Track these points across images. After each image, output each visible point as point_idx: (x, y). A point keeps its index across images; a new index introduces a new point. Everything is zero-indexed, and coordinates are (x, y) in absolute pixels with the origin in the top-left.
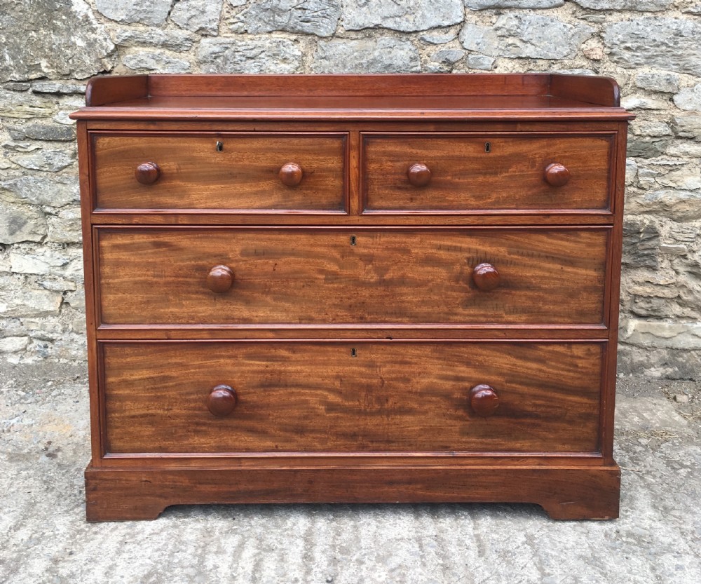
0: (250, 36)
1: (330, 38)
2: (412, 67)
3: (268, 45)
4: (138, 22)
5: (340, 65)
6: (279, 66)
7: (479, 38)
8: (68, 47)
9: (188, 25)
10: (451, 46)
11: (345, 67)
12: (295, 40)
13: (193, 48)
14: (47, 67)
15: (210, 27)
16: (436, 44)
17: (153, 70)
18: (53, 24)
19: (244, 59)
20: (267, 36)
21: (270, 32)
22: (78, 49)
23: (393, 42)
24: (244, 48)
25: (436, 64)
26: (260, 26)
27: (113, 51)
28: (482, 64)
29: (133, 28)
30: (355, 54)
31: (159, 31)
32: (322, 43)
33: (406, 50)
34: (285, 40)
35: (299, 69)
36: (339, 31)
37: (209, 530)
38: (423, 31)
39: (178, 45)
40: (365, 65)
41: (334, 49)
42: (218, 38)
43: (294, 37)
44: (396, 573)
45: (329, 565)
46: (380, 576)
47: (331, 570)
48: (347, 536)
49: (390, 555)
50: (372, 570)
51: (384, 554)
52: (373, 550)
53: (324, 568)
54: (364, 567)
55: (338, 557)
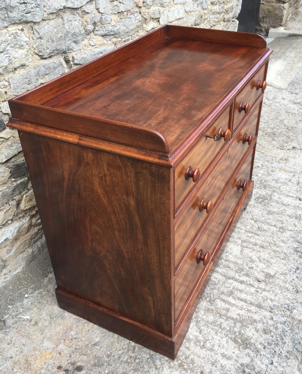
1: (41, 22)
3: (9, 38)
5: (50, 41)
6: (19, 53)
7: (104, 5)
10: (95, 12)
11: (53, 41)
12: (22, 29)
16: (89, 13)
20: (5, 30)
23: (71, 16)
25: (90, 25)
28: (107, 20)
30: (55, 30)
34: (17, 31)
36: (45, 15)
37: (207, 309)
38: (84, 6)
41: (43, 29)
44: (262, 261)
45: (249, 278)
46: (262, 266)
47: (253, 278)
48: (232, 265)
49: (250, 258)
50: (257, 266)
51: (249, 259)
52: (245, 261)
53: (250, 280)
54: (255, 268)
55: (245, 273)
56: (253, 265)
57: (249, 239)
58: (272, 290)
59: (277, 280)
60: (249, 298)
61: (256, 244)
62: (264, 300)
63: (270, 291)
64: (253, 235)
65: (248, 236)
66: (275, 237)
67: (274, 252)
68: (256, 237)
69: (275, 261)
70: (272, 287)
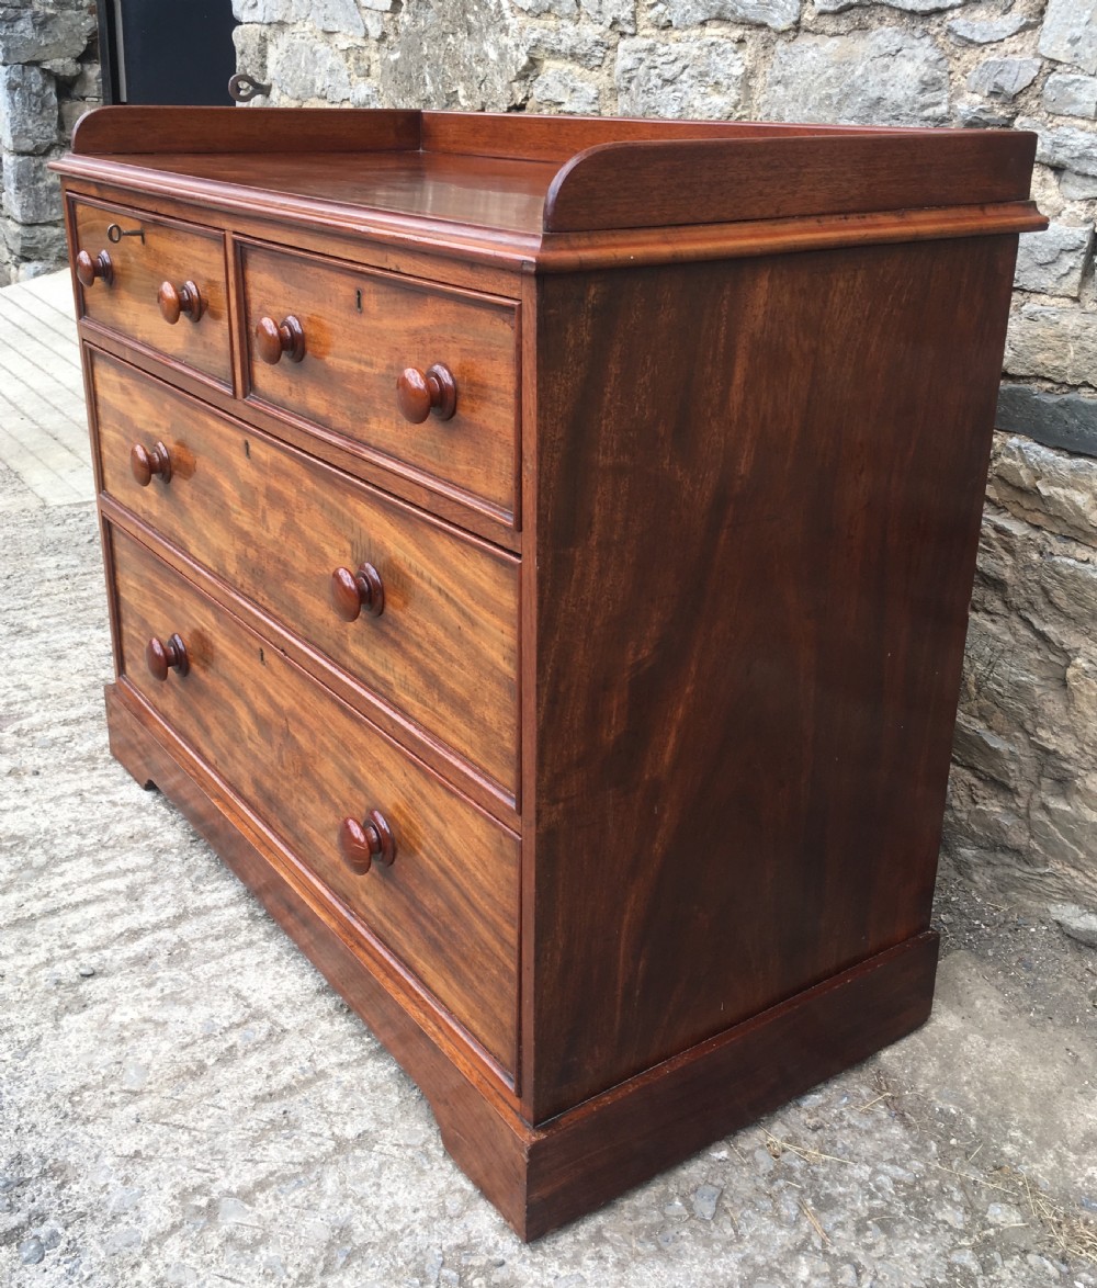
0: (677, 34)
1: (792, 34)
2: (924, 107)
3: (695, 52)
4: (549, 12)
6: (708, 100)
7: (1078, 25)
8: (480, 61)
9: (600, 12)
10: (1011, 47)
12: (741, 41)
13: (607, 61)
14: (464, 97)
15: (622, 16)
16: (980, 45)
17: (560, 103)
18: (468, 21)
19: (660, 82)
20: (695, 32)
21: (703, 24)
22: (491, 65)
23: (898, 39)
24: (663, 59)
25: (977, 98)
26: (688, 11)
27: (525, 68)
28: (1075, 102)
29: (542, 23)
30: (831, 71)
31: (571, 28)
32: (780, 46)
33: (918, 62)
34: (721, 41)
35: (739, 108)
36: (806, 16)
38: (952, 8)
39: (585, 55)
40: (835, 100)
41: (799, 61)
42: (637, 37)
43: (738, 33)
44: (141, 1026)
45: (129, 959)
46: (125, 1014)
47: (115, 965)
48: (218, 946)
49: (188, 1003)
50: (137, 1000)
51: (189, 994)
52: (192, 982)
53: (118, 957)
54: (143, 990)
55: (155, 960)
56: (154, 992)
57: (273, 1058)
58: (26, 981)
59: (33, 1016)
60: (73, 918)
61: (227, 1058)
62: (25, 943)
63: (29, 973)
64: (275, 1085)
65: (288, 1061)
66: (192, 1152)
67: (135, 1093)
68: (256, 1086)
69: (99, 1059)
70: (32, 987)
